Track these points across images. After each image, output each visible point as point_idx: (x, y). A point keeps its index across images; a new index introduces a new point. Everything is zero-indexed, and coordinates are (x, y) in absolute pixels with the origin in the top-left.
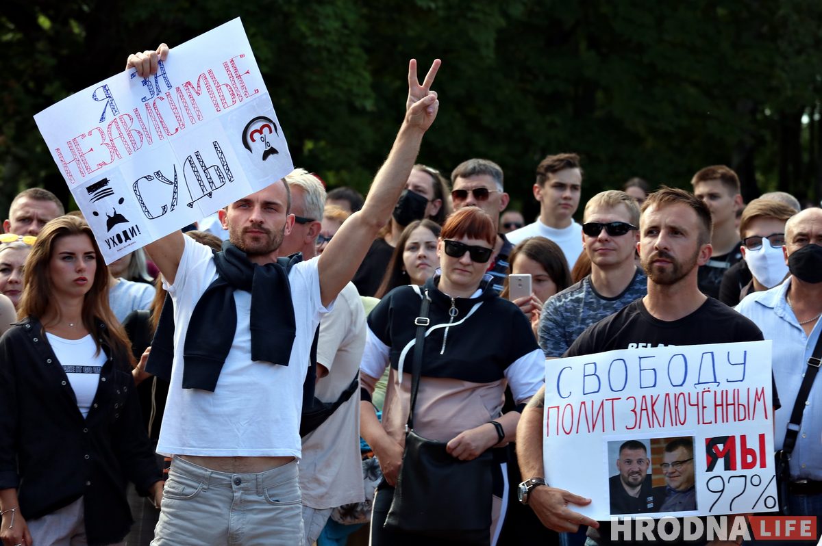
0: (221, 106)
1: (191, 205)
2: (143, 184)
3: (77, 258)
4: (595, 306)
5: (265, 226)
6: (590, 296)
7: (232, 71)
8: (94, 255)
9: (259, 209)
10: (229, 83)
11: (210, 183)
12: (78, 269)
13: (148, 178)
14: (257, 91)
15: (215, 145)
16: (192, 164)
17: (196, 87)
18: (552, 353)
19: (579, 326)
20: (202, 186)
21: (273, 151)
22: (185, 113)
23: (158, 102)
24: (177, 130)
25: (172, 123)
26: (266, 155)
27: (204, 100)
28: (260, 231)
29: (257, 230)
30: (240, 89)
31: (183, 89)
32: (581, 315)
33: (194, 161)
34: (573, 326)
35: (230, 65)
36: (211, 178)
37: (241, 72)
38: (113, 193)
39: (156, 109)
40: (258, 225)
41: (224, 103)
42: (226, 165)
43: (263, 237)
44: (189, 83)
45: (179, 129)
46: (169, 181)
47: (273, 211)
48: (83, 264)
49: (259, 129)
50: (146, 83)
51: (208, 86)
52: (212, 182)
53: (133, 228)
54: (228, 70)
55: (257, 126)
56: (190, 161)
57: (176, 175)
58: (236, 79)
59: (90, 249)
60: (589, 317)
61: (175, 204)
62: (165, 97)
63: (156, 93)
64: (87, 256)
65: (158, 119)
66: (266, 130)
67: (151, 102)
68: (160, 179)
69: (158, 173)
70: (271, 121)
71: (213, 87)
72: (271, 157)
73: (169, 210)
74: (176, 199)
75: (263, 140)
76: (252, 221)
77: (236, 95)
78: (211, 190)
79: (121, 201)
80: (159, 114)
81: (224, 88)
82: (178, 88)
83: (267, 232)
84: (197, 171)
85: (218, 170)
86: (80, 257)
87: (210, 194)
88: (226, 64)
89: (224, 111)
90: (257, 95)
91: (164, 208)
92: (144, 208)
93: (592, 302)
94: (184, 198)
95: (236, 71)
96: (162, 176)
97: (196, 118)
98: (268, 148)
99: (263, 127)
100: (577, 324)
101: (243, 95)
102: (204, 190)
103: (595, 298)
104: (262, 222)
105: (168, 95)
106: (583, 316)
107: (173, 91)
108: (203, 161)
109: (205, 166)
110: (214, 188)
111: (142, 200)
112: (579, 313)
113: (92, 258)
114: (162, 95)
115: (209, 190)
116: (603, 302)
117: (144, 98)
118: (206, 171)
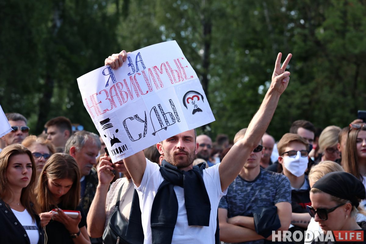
0: (174, 81)
1: (154, 134)
2: (128, 121)
3: (23, 167)
4: (242, 184)
5: (185, 150)
6: (238, 180)
7: (179, 64)
8: (31, 165)
9: (182, 141)
10: (177, 70)
11: (166, 122)
12: (24, 173)
13: (131, 118)
14: (192, 77)
15: (170, 101)
16: (156, 111)
17: (160, 69)
18: (221, 206)
19: (234, 194)
20: (161, 124)
21: (199, 110)
22: (153, 83)
23: (137, 76)
24: (147, 92)
25: (144, 88)
26: (194, 112)
27: (164, 77)
28: (183, 153)
29: (182, 153)
30: (182, 74)
31: (152, 70)
32: (235, 188)
33: (158, 110)
34: (231, 194)
35: (177, 61)
36: (167, 119)
37: (183, 66)
38: (113, 126)
39: (135, 80)
40: (182, 149)
41: (175, 80)
42: (176, 113)
43: (185, 156)
44: (156, 67)
45: (149, 91)
46: (142, 120)
47: (189, 141)
48: (26, 170)
49: (191, 97)
50: (130, 65)
51: (166, 69)
52: (168, 121)
53: (123, 146)
54: (176, 63)
55: (191, 95)
56: (154, 109)
57: (146, 117)
58: (181, 69)
59: (30, 162)
60: (239, 190)
61: (146, 133)
62: (141, 73)
63: (136, 71)
64: (28, 166)
65: (136, 86)
66: (196, 99)
67: (133, 76)
68: (137, 119)
69: (136, 116)
70: (200, 94)
71: (169, 71)
72: (197, 113)
73: (142, 136)
74: (146, 130)
75: (193, 103)
76: (178, 148)
77: (180, 77)
78: (167, 126)
79: (117, 131)
80: (137, 83)
81: (174, 72)
82: (150, 69)
83: (187, 154)
84: (159, 115)
85: (171, 115)
86: (25, 166)
87: (166, 128)
88: (175, 61)
89: (175, 84)
90: (192, 79)
91: (140, 135)
92: (129, 135)
93: (240, 183)
94: (150, 130)
95: (181, 65)
96: (139, 117)
97: (160, 86)
98: (196, 108)
99: (194, 97)
100: (233, 193)
101: (184, 78)
102: (162, 126)
103: (241, 181)
104: (184, 148)
105: (143, 72)
106: (236, 189)
107: (146, 70)
108: (162, 110)
109: (164, 113)
110: (168, 125)
111: (128, 131)
112: (233, 188)
113: (30, 167)
114: (140, 72)
115: (165, 126)
116: (246, 183)
117: (129, 73)
118: (164, 115)
